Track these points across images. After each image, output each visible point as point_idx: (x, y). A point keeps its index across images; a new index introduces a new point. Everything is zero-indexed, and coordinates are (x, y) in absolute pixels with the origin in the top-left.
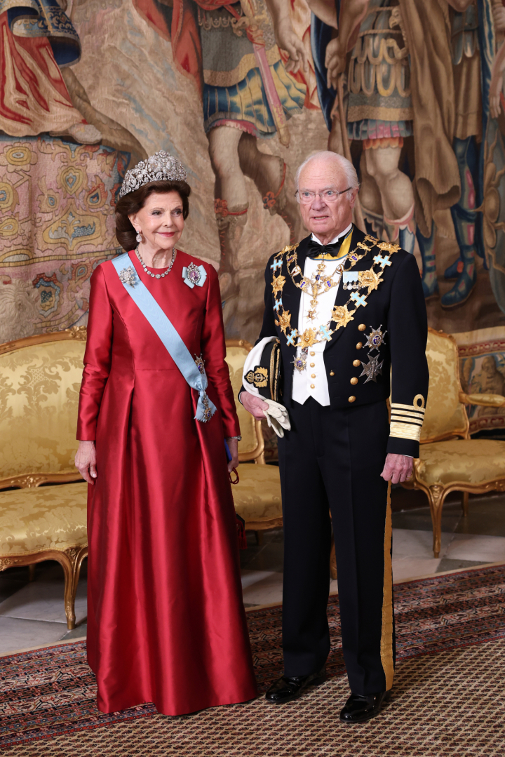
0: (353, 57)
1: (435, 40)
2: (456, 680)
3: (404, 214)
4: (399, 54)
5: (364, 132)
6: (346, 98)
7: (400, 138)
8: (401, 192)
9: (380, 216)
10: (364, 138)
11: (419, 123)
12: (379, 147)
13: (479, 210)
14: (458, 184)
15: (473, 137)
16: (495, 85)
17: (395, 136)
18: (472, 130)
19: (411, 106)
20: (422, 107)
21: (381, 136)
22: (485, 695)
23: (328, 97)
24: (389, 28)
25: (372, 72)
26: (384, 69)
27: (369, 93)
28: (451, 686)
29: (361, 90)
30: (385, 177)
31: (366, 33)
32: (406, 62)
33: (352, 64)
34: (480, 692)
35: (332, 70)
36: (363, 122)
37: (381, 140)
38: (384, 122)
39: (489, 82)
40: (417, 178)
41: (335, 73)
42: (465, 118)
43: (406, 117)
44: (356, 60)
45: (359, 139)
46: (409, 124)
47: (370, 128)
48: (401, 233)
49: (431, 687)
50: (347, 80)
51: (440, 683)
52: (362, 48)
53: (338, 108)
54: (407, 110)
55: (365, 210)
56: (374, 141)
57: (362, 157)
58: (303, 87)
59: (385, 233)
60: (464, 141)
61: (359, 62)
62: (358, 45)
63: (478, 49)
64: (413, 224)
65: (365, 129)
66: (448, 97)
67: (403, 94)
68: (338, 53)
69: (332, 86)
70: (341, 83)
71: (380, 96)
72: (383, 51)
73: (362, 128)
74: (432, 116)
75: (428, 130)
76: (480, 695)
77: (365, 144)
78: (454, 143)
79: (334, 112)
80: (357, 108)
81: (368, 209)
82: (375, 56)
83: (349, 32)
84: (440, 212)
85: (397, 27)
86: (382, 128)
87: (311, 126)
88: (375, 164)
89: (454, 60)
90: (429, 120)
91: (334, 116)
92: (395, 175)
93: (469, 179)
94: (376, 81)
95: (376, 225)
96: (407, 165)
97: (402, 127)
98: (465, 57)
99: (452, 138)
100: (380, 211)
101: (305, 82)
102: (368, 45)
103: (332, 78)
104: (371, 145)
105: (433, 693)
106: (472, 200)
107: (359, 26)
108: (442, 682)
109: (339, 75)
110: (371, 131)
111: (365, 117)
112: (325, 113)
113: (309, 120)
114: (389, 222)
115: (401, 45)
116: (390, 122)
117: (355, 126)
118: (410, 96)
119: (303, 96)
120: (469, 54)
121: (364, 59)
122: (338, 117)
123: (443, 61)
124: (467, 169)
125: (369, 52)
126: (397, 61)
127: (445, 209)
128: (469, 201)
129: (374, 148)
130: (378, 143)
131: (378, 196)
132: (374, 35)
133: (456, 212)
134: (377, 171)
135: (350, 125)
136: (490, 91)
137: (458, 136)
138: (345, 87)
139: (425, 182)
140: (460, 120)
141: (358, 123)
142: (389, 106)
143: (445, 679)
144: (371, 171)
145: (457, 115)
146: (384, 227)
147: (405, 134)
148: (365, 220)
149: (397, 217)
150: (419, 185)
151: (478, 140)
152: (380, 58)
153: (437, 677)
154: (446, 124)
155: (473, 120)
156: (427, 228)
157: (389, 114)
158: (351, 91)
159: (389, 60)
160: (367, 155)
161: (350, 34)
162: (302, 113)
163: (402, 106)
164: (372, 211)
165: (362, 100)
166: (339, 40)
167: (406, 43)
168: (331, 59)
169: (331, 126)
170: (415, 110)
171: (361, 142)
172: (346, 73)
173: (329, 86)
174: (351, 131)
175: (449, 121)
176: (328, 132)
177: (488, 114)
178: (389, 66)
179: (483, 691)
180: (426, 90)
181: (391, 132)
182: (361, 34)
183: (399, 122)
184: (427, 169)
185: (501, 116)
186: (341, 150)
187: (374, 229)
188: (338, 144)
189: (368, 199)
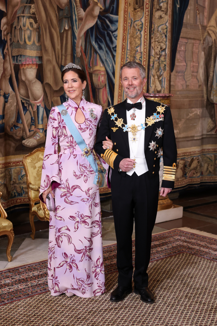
0: (14, 26)
1: (51, 21)
2: (62, 301)
3: (39, 99)
4: (35, 26)
5: (20, 61)
6: (11, 44)
7: (36, 64)
8: (37, 89)
9: (28, 99)
10: (20, 63)
11: (45, 58)
12: (27, 68)
16: (78, 42)
17: (34, 63)
18: (68, 62)
19: (41, 50)
20: (46, 50)
21: (28, 63)
22: (74, 306)
23: (3, 44)
24: (30, 14)
25: (23, 33)
26: (28, 32)
27: (22, 43)
28: (60, 304)
29: (18, 41)
30: (30, 81)
31: (20, 15)
32: (38, 29)
33: (13, 29)
34: (72, 305)
35: (4, 31)
36: (19, 56)
37: (28, 64)
38: (29, 56)
39: (75, 41)
40: (45, 82)
41: (5, 33)
42: (66, 57)
43: (39, 55)
44: (15, 27)
45: (18, 64)
46: (41, 58)
47: (23, 59)
48: (38, 107)
49: (51, 305)
50: (11, 36)
51: (55, 303)
52: (18, 22)
53: (8, 49)
54: (39, 52)
55: (21, 96)
56: (25, 65)
57: (19, 72)
59: (30, 107)
61: (17, 28)
62: (16, 20)
63: (71, 26)
64: (43, 103)
65: (20, 59)
66: (58, 46)
67: (37, 44)
68: (7, 23)
69: (4, 39)
70: (9, 37)
71: (27, 44)
72: (28, 24)
73: (19, 59)
74: (51, 55)
75: (49, 61)
76: (72, 306)
77: (20, 66)
78: (61, 67)
79: (5, 51)
80: (16, 49)
81: (23, 96)
82: (24, 26)
83: (12, 14)
84: (55, 98)
85: (34, 14)
86: (28, 59)
88: (25, 75)
89: (60, 30)
90: (50, 57)
91: (6, 53)
92: (34, 81)
94: (25, 38)
95: (26, 103)
96: (40, 76)
97: (37, 59)
98: (65, 29)
99: (60, 65)
100: (28, 97)
102: (21, 21)
103: (4, 35)
104: (23, 67)
105: (52, 307)
107: (16, 12)
108: (56, 302)
109: (8, 34)
110: (23, 60)
111: (20, 53)
112: (1, 51)
114: (32, 102)
115: (36, 22)
116: (32, 57)
117: (16, 57)
118: (41, 45)
120: (67, 28)
121: (19, 27)
122: (8, 53)
123: (55, 30)
125: (21, 24)
126: (34, 29)
127: (58, 97)
129: (25, 68)
130: (26, 66)
131: (27, 90)
132: (24, 16)
133: (62, 99)
134: (26, 79)
135: (13, 57)
136: (76, 45)
137: (63, 64)
138: (11, 39)
139: (48, 84)
140: (64, 57)
141: (17, 56)
142: (31, 49)
143: (57, 301)
144: (23, 79)
145: (62, 55)
146: (30, 104)
147: (39, 63)
148: (21, 101)
149: (36, 100)
150: (45, 86)
152: (27, 27)
153: (54, 301)
154: (57, 59)
155: (69, 57)
156: (50, 105)
157: (31, 53)
158: (14, 42)
159: (31, 28)
160: (22, 71)
161: (12, 15)
163: (37, 50)
164: (24, 97)
165: (19, 46)
166: (7, 18)
167: (38, 21)
168: (3, 26)
169: (4, 57)
170: (43, 52)
171: (19, 65)
172: (11, 33)
174: (14, 60)
175: (59, 58)
176: (3, 60)
177: (75, 55)
178: (31, 31)
179: (73, 305)
180: (48, 43)
181: (32, 61)
182: (18, 16)
183: (36, 57)
184: (49, 78)
185: (81, 56)
186: (9, 69)
187: (25, 105)
188: (8, 66)
189: (23, 91)
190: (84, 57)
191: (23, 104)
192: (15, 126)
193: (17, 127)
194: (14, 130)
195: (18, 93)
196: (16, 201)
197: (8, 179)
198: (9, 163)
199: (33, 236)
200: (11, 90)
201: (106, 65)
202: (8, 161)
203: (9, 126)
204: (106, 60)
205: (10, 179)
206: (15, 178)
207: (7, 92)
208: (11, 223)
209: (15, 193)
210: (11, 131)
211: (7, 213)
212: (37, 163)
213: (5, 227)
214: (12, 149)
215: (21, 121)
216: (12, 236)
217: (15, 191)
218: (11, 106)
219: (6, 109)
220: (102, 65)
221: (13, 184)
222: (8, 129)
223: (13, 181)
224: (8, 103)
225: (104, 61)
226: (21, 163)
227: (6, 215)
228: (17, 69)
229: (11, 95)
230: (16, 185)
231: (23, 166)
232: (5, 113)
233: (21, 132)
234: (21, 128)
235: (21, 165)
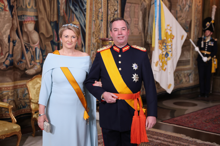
3: (36, 43)
5: (23, 19)
6: (17, 8)
7: (34, 21)
8: (35, 37)
9: (29, 44)
10: (23, 20)
11: (40, 17)
12: (28, 23)
13: (58, 42)
14: (52, 34)
15: (56, 21)
16: (62, 6)
17: (33, 20)
18: (55, 19)
19: (37, 12)
20: (40, 12)
21: (28, 20)
23: (11, 8)
25: (25, 1)
27: (24, 7)
29: (22, 6)
30: (30, 32)
36: (22, 16)
37: (29, 21)
38: (29, 16)
39: (60, 6)
40: (40, 32)
42: (53, 16)
43: (36, 15)
45: (21, 21)
46: (37, 17)
47: (25, 17)
48: (36, 49)
50: (17, 3)
53: (15, 11)
54: (36, 13)
55: (24, 42)
56: (26, 21)
57: (23, 26)
58: (3, 4)
59: (31, 49)
60: (53, 22)
64: (39, 46)
65: (23, 18)
66: (48, 9)
67: (34, 8)
69: (12, 5)
70: (15, 3)
71: (28, 8)
73: (22, 17)
74: (44, 15)
75: (42, 19)
77: (23, 22)
78: (50, 23)
79: (13, 12)
80: (21, 11)
81: (25, 41)
84: (47, 43)
86: (28, 18)
87: (6, 16)
88: (27, 28)
90: (43, 16)
91: (13, 14)
92: (33, 32)
93: (55, 33)
94: (26, 4)
95: (28, 46)
96: (37, 28)
97: (35, 18)
99: (50, 21)
100: (29, 42)
101: (3, 3)
103: (12, 2)
104: (25, 23)
106: (56, 39)
109: (14, 1)
110: (25, 18)
111: (23, 14)
112: (10, 12)
113: (5, 14)
114: (32, 45)
116: (31, 16)
117: (20, 17)
118: (37, 9)
119: (3, 7)
122: (15, 14)
124: (54, 30)
127: (49, 41)
128: (56, 40)
129: (26, 23)
130: (28, 22)
131: (28, 37)
133: (52, 43)
134: (28, 30)
135: (19, 16)
136: (60, 8)
137: (52, 20)
138: (16, 5)
139: (42, 34)
140: (52, 16)
141: (21, 16)
142: (30, 11)
144: (26, 30)
145: (51, 15)
146: (30, 47)
147: (36, 20)
148: (24, 45)
149: (34, 44)
150: (40, 35)
151: (57, 22)
154: (48, 17)
155: (56, 16)
156: (43, 47)
157: (31, 14)
158: (19, 6)
160: (24, 25)
162: (3, 12)
163: (34, 12)
164: (27, 42)
165: (22, 9)
169: (12, 16)
170: (39, 13)
171: (22, 22)
172: (17, 1)
173: (11, 4)
174: (19, 18)
176: (12, 18)
177: (60, 15)
180: (41, 7)
181: (32, 19)
183: (34, 16)
184: (43, 30)
185: (64, 15)
186: (16, 24)
187: (27, 47)
188: (15, 22)
189: (25, 38)
190: (65, 16)
191: (26, 47)
192: (21, 61)
193: (22, 62)
194: (20, 64)
195: (22, 40)
196: (22, 112)
197: (16, 97)
198: (17, 86)
199: (33, 135)
200: (17, 37)
201: (80, 21)
202: (16, 84)
203: (16, 61)
204: (80, 18)
205: (17, 97)
206: (21, 96)
207: (15, 39)
208: (19, 127)
209: (20, 106)
210: (17, 64)
211: (16, 119)
212: (36, 85)
213: (15, 129)
214: (18, 77)
215: (24, 58)
216: (20, 135)
217: (21, 105)
218: (18, 48)
219: (14, 50)
220: (77, 21)
221: (19, 100)
222: (16, 63)
223: (20, 98)
224: (16, 46)
225: (79, 18)
226: (25, 86)
227: (16, 121)
228: (21, 24)
229: (17, 41)
230: (21, 101)
231: (26, 88)
232: (14, 53)
233: (25, 65)
234: (24, 62)
235: (25, 87)
